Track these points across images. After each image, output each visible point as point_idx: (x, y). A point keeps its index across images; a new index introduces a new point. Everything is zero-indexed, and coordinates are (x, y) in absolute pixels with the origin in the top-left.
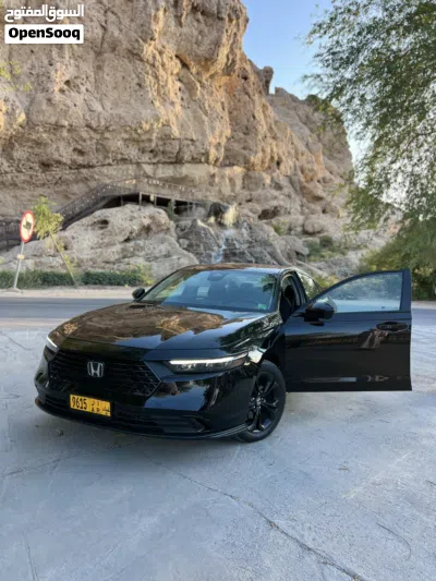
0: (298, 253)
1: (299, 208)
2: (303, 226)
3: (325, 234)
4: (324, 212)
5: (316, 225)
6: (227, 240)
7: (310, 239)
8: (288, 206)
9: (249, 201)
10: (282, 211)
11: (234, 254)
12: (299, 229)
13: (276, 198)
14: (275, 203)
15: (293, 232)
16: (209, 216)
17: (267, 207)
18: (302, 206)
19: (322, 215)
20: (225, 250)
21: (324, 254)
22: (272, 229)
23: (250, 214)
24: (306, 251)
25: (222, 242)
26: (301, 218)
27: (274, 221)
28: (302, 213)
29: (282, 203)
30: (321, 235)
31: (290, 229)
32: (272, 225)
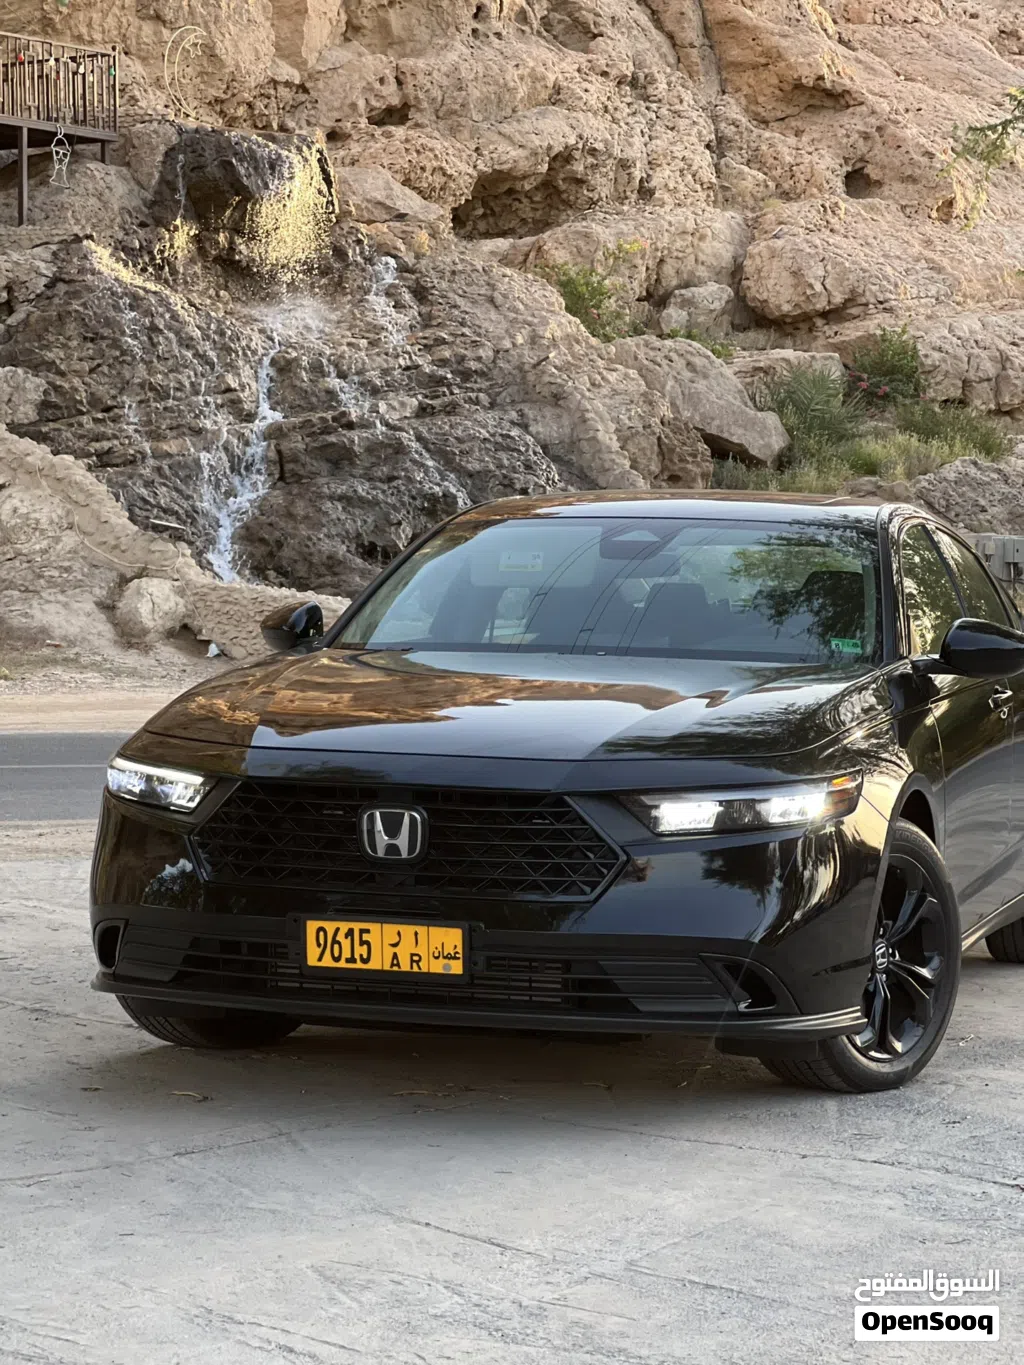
0: (720, 449)
1: (703, 160)
2: (735, 274)
3: (875, 324)
4: (858, 181)
5: (815, 272)
6: (284, 368)
7: (786, 355)
8: (636, 151)
9: (394, 115)
10: (602, 185)
11: (339, 459)
12: (713, 295)
13: (557, 96)
14: (554, 130)
15: (674, 315)
16: (156, 214)
17: (509, 155)
18: (718, 146)
19: (847, 205)
20: (274, 433)
21: (873, 448)
22: (558, 300)
23: (409, 201)
24: (766, 435)
25: (253, 383)
26: (722, 225)
27: (557, 245)
28: (724, 195)
29: (597, 129)
30: (851, 332)
31: (656, 298)
32: (549, 273)
